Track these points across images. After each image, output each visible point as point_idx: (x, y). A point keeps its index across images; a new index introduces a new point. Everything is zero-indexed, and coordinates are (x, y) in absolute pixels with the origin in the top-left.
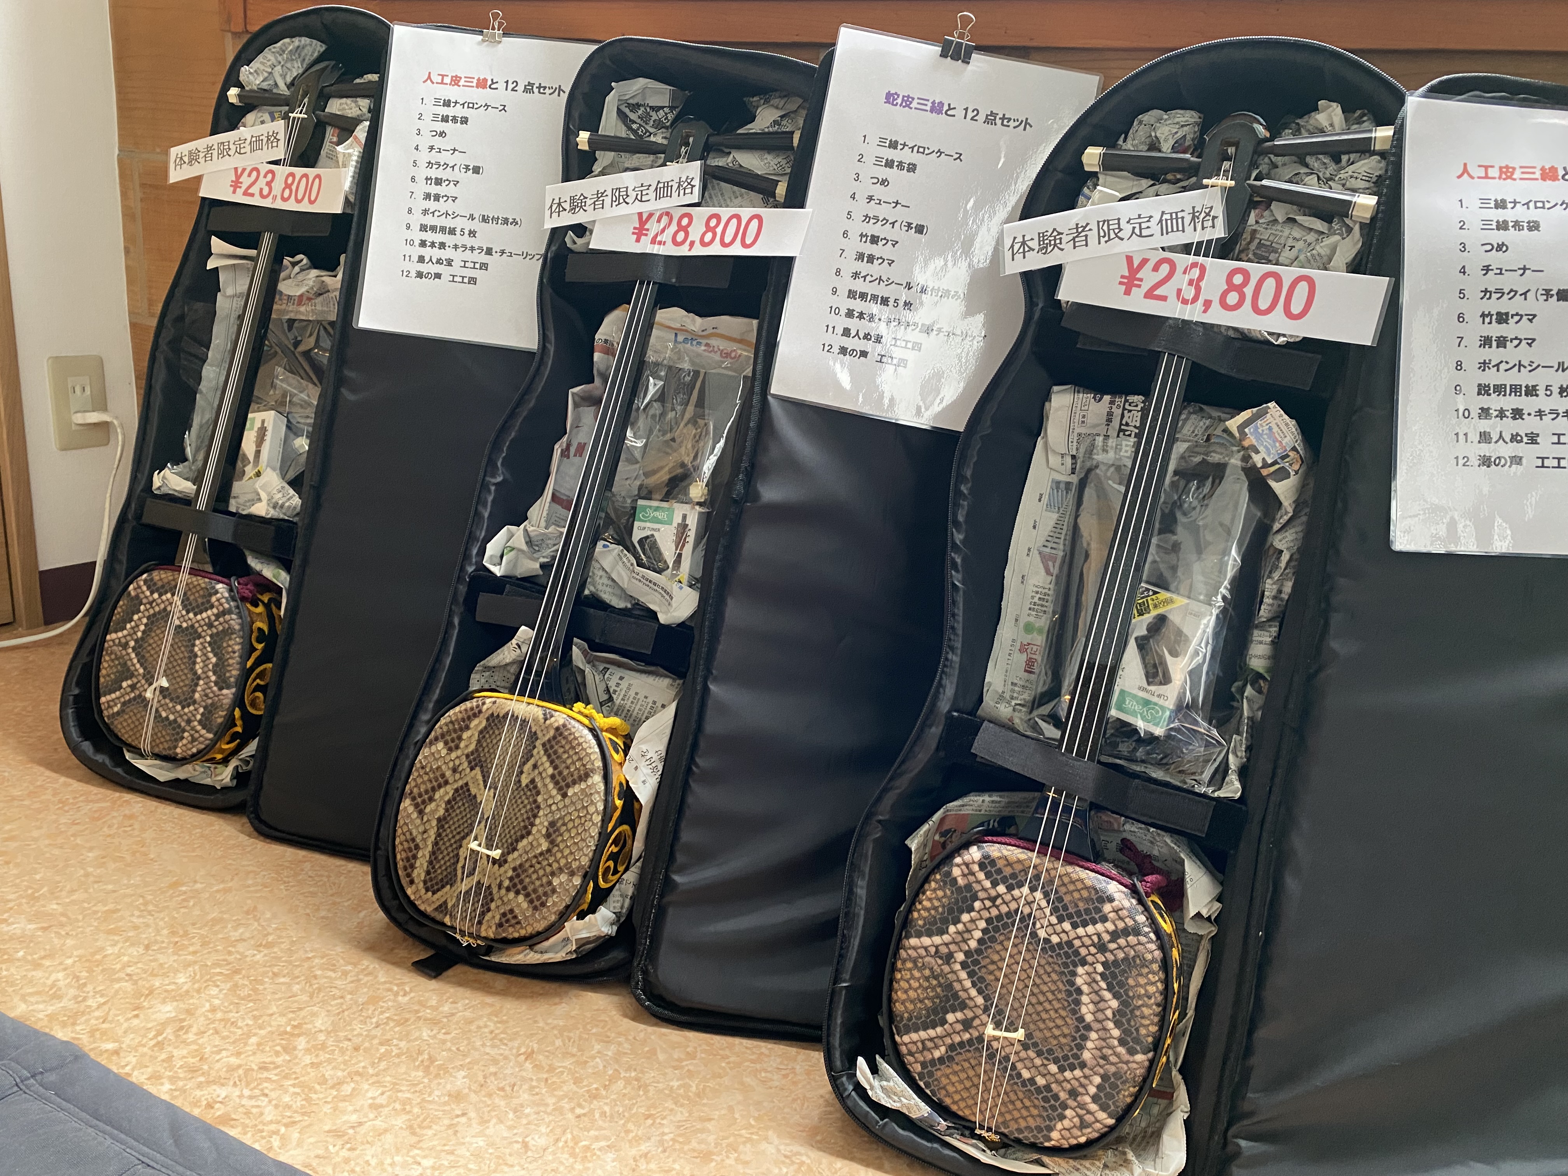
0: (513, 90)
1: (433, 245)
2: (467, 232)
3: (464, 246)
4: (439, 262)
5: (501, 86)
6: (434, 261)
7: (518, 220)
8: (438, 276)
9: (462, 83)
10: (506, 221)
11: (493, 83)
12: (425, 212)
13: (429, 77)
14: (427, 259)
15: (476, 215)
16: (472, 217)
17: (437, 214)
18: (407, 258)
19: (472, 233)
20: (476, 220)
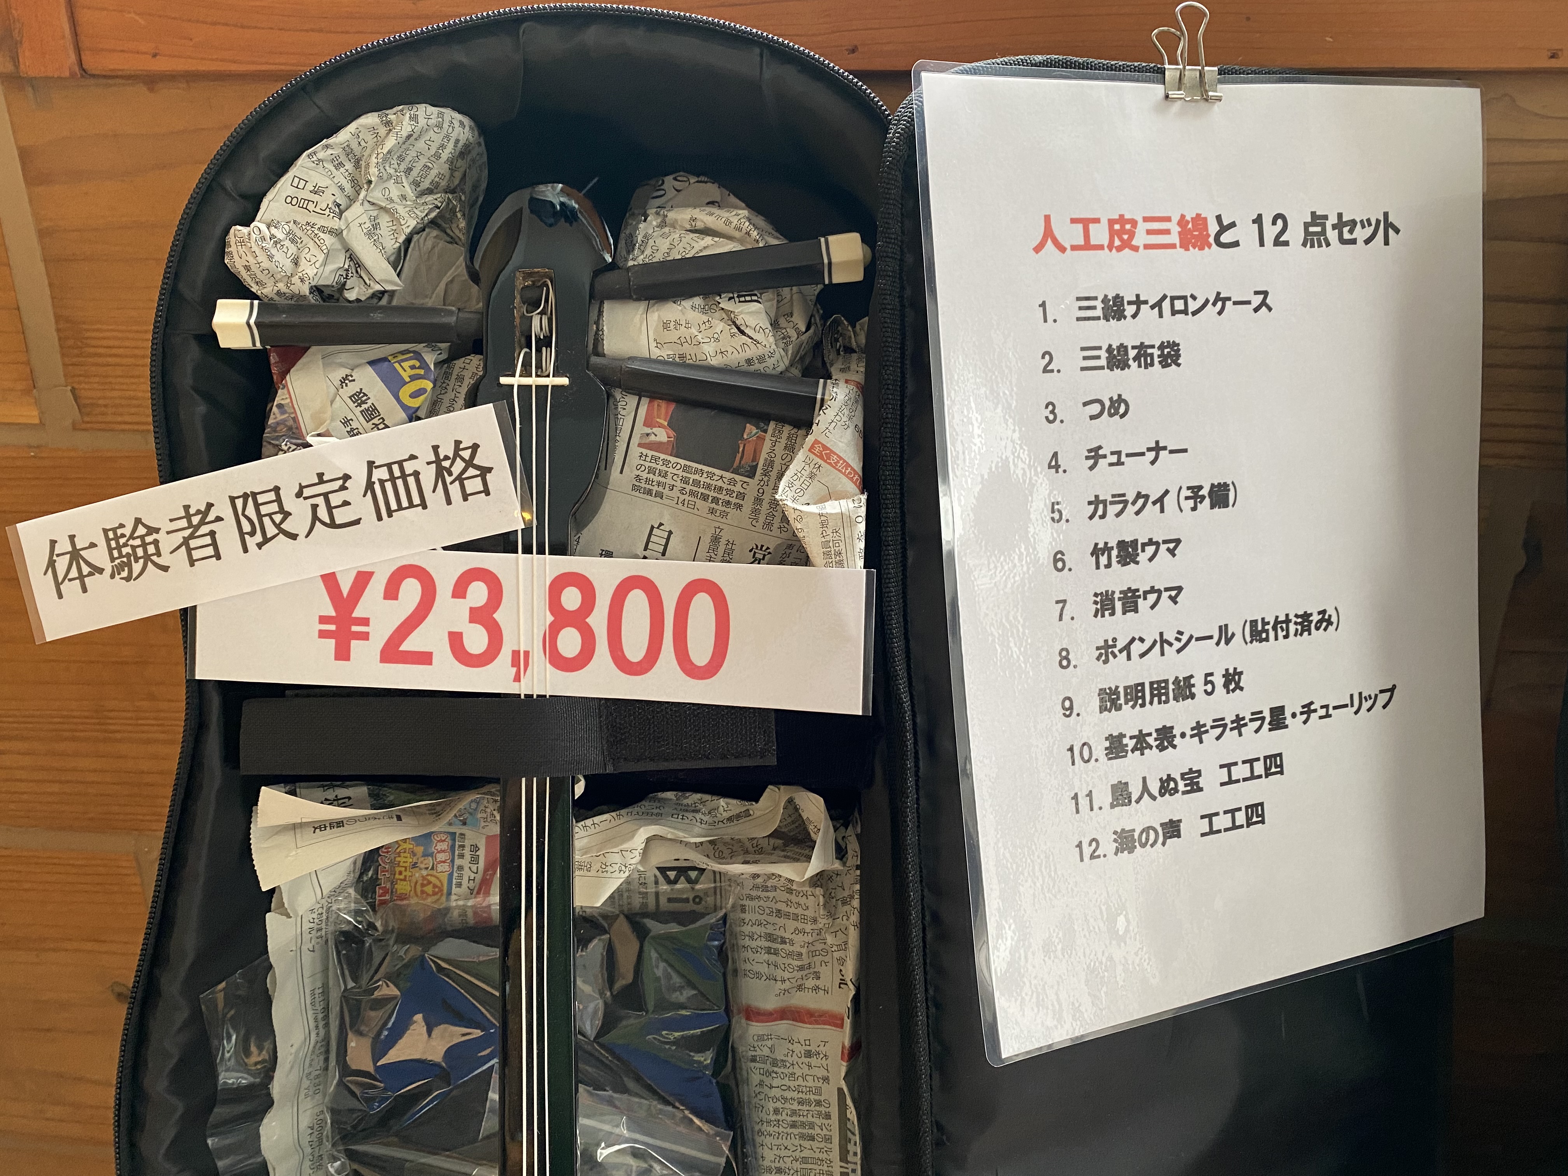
0: (1277, 242)
1: (1141, 742)
2: (1219, 681)
3: (1219, 723)
4: (1167, 787)
5: (1246, 233)
6: (1154, 788)
7: (1331, 611)
8: (1172, 829)
9: (1140, 238)
10: (1305, 622)
11: (1223, 229)
12: (1106, 651)
13: (1048, 233)
14: (1135, 790)
15: (1235, 628)
16: (1225, 636)
17: (1137, 648)
18: (1084, 802)
19: (1232, 680)
20: (1238, 640)
